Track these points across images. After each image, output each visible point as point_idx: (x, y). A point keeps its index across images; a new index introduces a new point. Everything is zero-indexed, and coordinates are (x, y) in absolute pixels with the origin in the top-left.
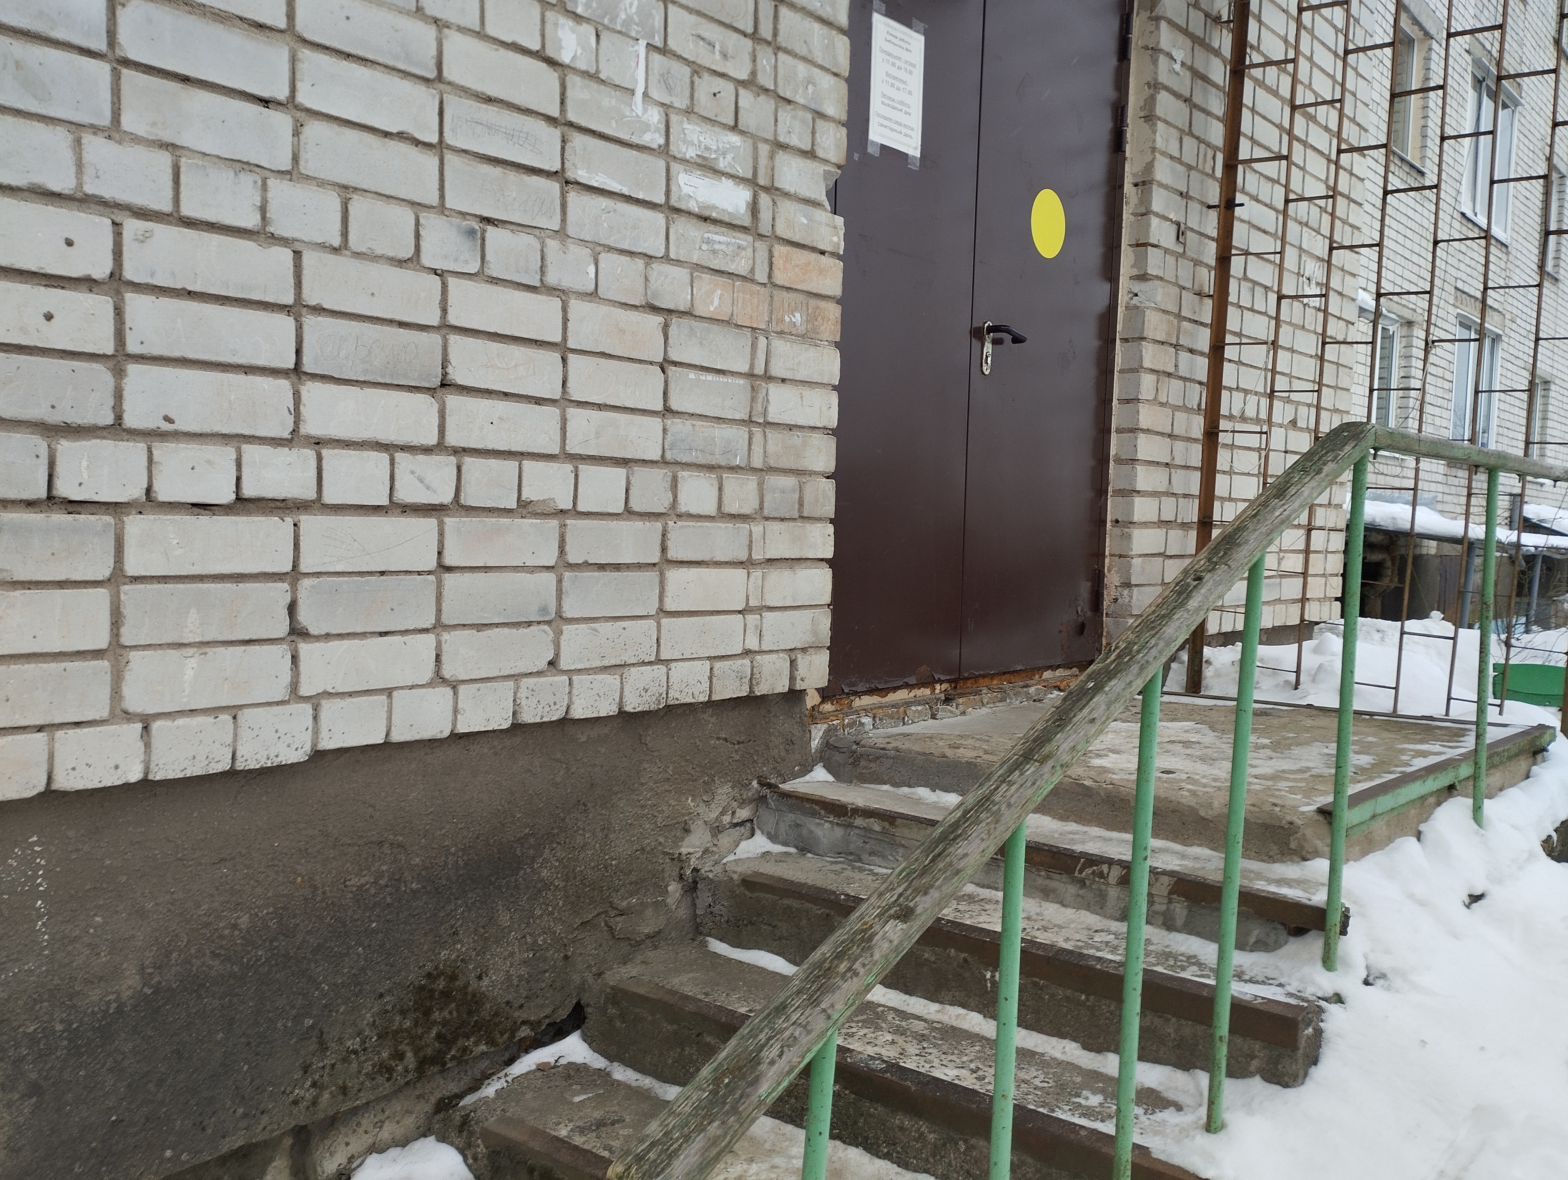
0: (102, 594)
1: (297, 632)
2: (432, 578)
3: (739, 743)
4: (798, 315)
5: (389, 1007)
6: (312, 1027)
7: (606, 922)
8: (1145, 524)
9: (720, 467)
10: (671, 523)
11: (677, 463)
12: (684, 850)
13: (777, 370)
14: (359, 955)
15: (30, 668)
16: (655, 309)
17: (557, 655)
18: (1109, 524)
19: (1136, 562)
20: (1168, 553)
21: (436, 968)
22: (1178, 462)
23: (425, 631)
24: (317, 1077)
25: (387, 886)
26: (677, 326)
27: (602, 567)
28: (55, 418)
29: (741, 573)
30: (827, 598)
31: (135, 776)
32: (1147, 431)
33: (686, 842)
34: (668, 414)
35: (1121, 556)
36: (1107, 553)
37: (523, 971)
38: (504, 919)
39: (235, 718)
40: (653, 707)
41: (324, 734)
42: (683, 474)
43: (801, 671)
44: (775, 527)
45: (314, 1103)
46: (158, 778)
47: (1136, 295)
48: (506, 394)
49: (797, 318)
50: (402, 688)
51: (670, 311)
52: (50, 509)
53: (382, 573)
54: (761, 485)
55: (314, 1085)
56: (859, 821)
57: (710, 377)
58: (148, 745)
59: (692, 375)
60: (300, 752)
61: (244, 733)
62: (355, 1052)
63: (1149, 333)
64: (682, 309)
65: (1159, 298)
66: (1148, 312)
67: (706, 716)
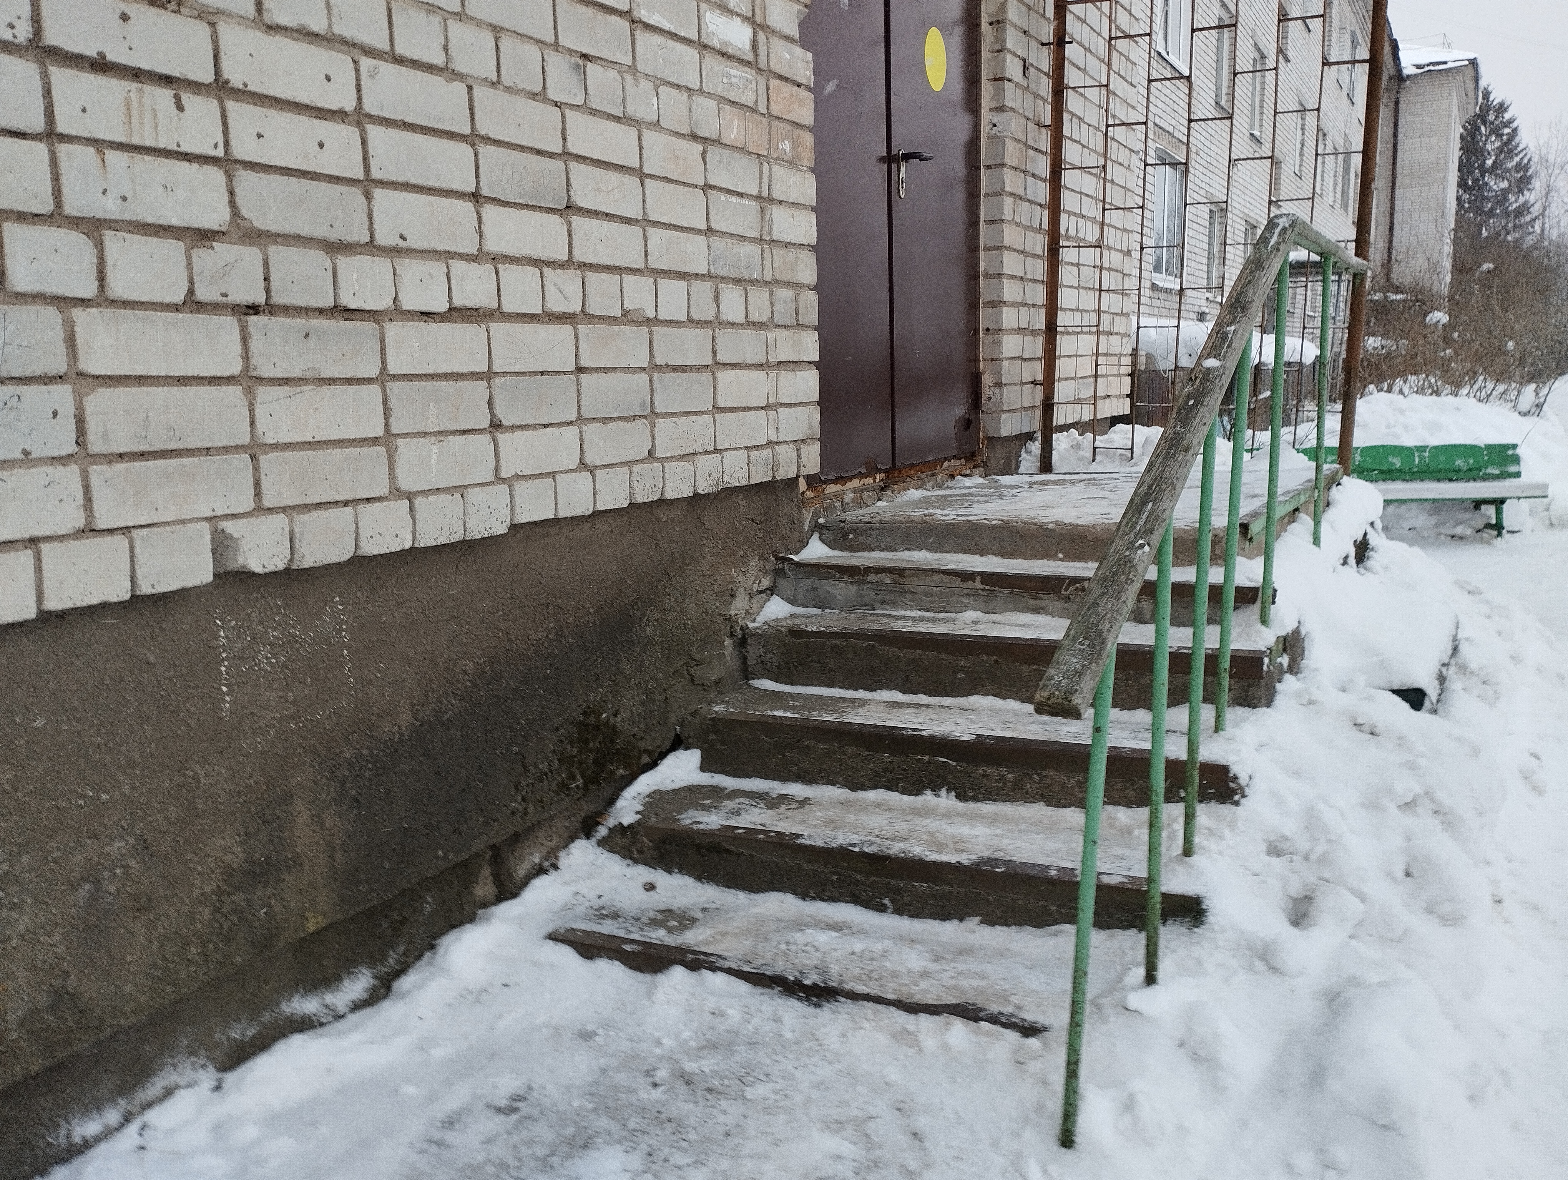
0: (374, 390)
1: (496, 425)
2: (572, 377)
3: (761, 523)
4: (787, 142)
5: (563, 738)
6: (517, 754)
7: (687, 670)
8: (1010, 331)
9: (744, 280)
10: (717, 330)
11: (717, 277)
12: (733, 612)
13: (777, 195)
14: (540, 695)
15: (338, 453)
16: (695, 137)
17: (653, 445)
18: (981, 332)
19: (1005, 363)
20: (1024, 357)
21: (588, 707)
22: (1029, 276)
23: (571, 423)
24: (524, 793)
25: (554, 640)
26: (713, 152)
27: (675, 369)
28: (333, 236)
29: (762, 374)
30: (816, 398)
31: (407, 545)
32: (1009, 248)
33: (733, 606)
34: (709, 233)
35: (992, 360)
36: (981, 358)
37: (641, 710)
38: (627, 668)
39: (462, 496)
40: (715, 490)
41: (518, 510)
42: (723, 286)
43: (804, 460)
44: (782, 333)
45: (525, 813)
46: (421, 545)
47: (995, 125)
48: (607, 215)
49: (787, 145)
50: (561, 472)
51: (705, 140)
52: (333, 317)
53: (542, 373)
54: (771, 294)
55: (524, 799)
56: (872, 578)
57: (734, 199)
58: (413, 518)
59: (723, 197)
60: (504, 525)
61: (471, 510)
62: (546, 774)
63: (1008, 160)
64: (714, 137)
65: (1013, 128)
66: (1007, 140)
67: (739, 500)
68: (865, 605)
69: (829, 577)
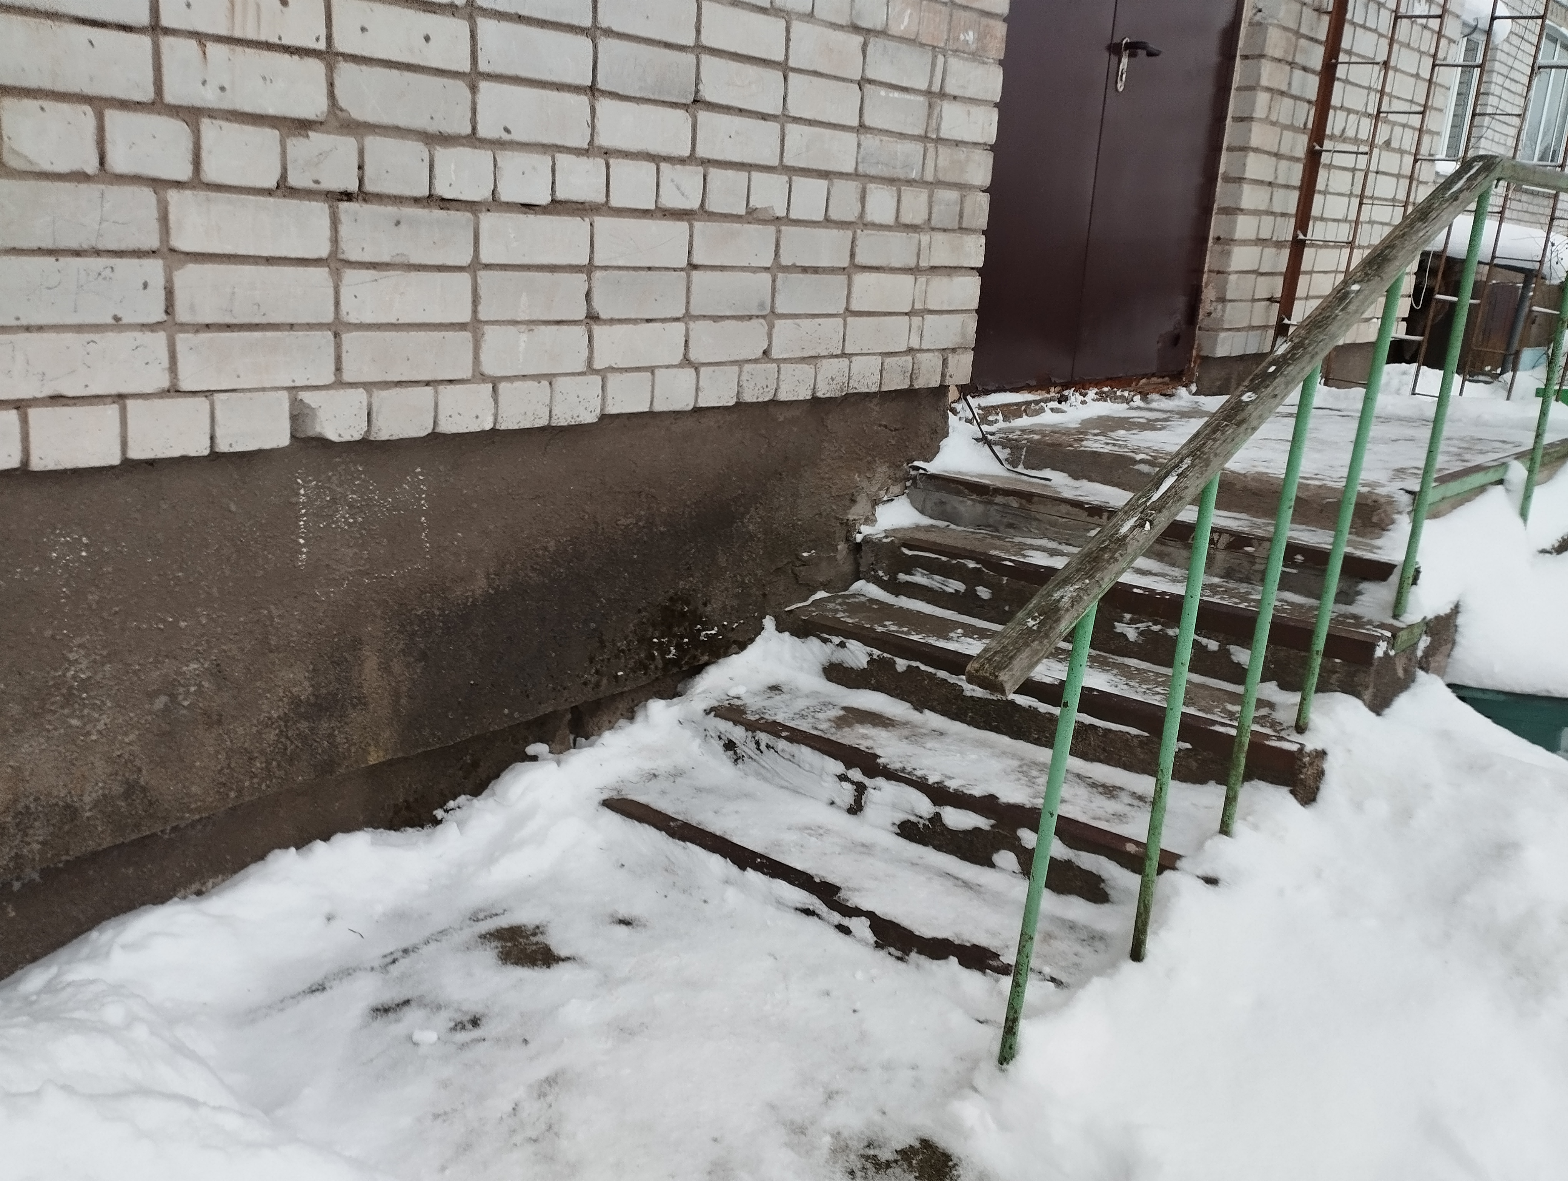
0: (465, 279)
1: (593, 317)
2: (683, 274)
3: (896, 430)
4: (971, 33)
5: (645, 620)
6: (595, 630)
7: (792, 570)
8: (1245, 242)
9: (899, 180)
10: (859, 231)
11: (866, 176)
12: (851, 517)
13: (950, 89)
14: (624, 578)
15: (422, 335)
16: (855, 29)
17: (770, 345)
18: (1210, 241)
19: (1233, 278)
20: (1260, 271)
21: (676, 594)
22: (1281, 181)
23: (677, 319)
24: (598, 667)
25: (644, 527)
26: (876, 46)
27: (805, 270)
28: (432, 128)
29: (909, 279)
30: (975, 305)
31: (488, 426)
32: (1257, 150)
33: (852, 511)
34: (861, 130)
35: (1219, 272)
36: (1206, 269)
37: (735, 603)
38: (722, 560)
39: (550, 384)
40: (838, 394)
41: (609, 401)
42: (871, 186)
43: (951, 370)
44: (939, 237)
45: (598, 685)
46: (503, 428)
47: (1261, 11)
48: (741, 110)
49: (971, 36)
50: (661, 367)
51: (868, 31)
52: (428, 206)
53: (649, 269)
54: (931, 196)
55: (597, 672)
56: (999, 499)
57: (896, 94)
58: (496, 401)
59: (883, 92)
60: (593, 414)
61: (558, 397)
62: (623, 651)
63: (1269, 51)
64: (879, 28)
65: (1281, 14)
66: (1272, 28)
67: (872, 405)
68: (990, 526)
69: (958, 493)
